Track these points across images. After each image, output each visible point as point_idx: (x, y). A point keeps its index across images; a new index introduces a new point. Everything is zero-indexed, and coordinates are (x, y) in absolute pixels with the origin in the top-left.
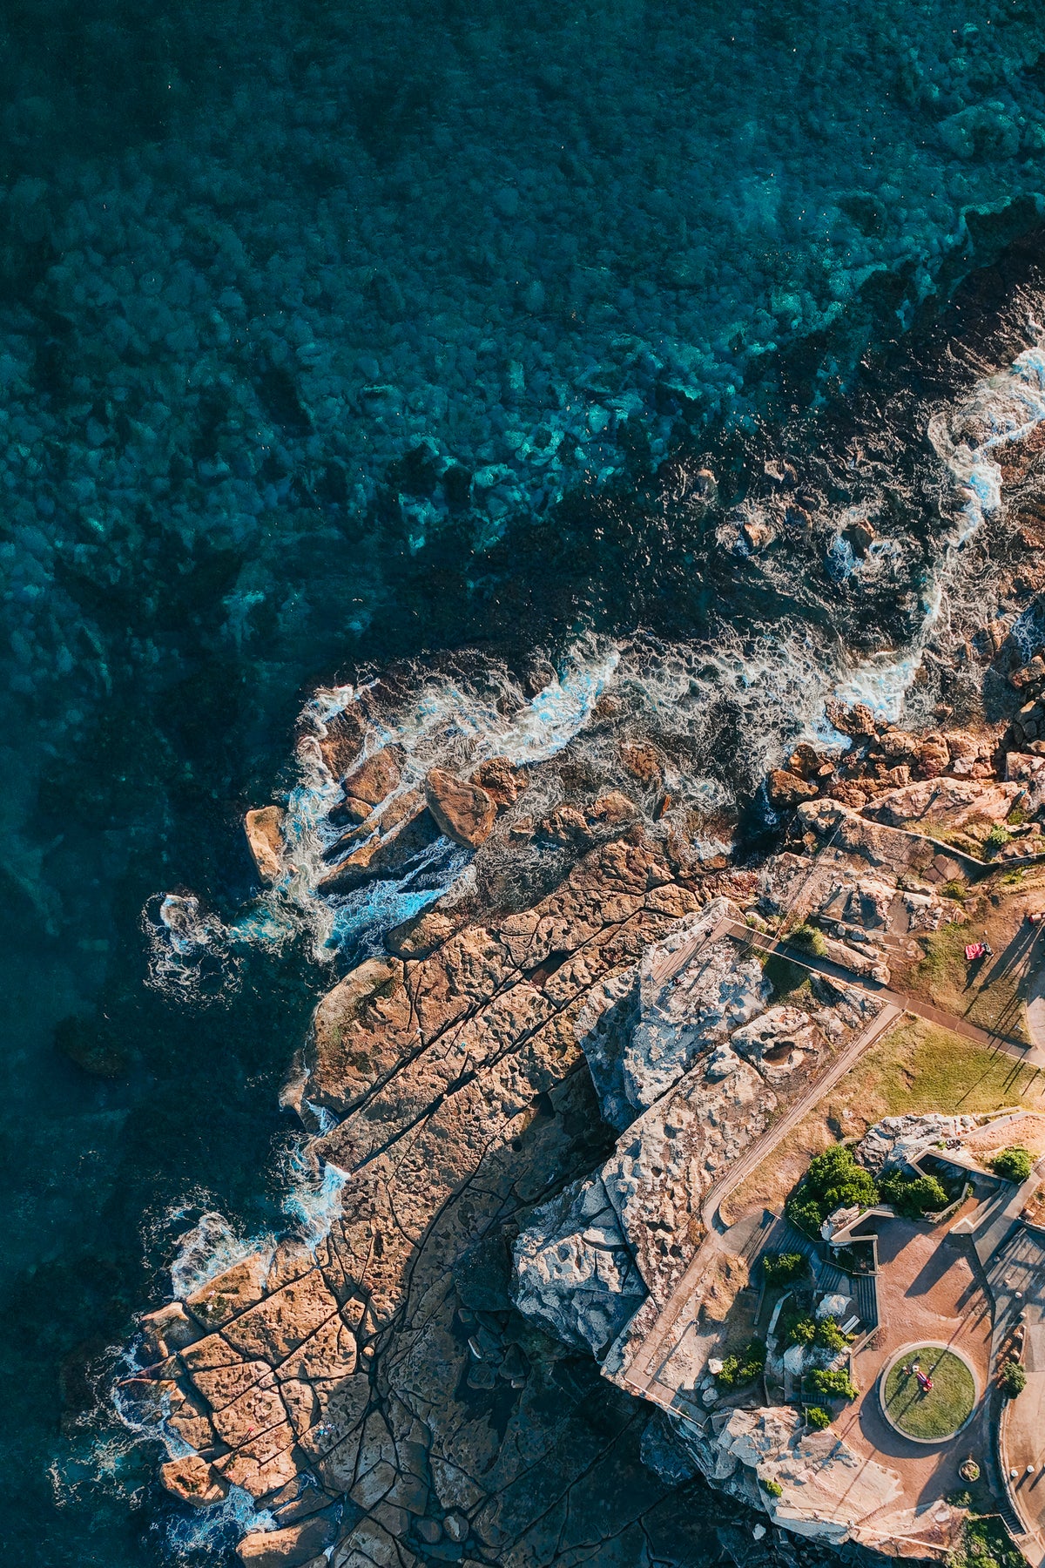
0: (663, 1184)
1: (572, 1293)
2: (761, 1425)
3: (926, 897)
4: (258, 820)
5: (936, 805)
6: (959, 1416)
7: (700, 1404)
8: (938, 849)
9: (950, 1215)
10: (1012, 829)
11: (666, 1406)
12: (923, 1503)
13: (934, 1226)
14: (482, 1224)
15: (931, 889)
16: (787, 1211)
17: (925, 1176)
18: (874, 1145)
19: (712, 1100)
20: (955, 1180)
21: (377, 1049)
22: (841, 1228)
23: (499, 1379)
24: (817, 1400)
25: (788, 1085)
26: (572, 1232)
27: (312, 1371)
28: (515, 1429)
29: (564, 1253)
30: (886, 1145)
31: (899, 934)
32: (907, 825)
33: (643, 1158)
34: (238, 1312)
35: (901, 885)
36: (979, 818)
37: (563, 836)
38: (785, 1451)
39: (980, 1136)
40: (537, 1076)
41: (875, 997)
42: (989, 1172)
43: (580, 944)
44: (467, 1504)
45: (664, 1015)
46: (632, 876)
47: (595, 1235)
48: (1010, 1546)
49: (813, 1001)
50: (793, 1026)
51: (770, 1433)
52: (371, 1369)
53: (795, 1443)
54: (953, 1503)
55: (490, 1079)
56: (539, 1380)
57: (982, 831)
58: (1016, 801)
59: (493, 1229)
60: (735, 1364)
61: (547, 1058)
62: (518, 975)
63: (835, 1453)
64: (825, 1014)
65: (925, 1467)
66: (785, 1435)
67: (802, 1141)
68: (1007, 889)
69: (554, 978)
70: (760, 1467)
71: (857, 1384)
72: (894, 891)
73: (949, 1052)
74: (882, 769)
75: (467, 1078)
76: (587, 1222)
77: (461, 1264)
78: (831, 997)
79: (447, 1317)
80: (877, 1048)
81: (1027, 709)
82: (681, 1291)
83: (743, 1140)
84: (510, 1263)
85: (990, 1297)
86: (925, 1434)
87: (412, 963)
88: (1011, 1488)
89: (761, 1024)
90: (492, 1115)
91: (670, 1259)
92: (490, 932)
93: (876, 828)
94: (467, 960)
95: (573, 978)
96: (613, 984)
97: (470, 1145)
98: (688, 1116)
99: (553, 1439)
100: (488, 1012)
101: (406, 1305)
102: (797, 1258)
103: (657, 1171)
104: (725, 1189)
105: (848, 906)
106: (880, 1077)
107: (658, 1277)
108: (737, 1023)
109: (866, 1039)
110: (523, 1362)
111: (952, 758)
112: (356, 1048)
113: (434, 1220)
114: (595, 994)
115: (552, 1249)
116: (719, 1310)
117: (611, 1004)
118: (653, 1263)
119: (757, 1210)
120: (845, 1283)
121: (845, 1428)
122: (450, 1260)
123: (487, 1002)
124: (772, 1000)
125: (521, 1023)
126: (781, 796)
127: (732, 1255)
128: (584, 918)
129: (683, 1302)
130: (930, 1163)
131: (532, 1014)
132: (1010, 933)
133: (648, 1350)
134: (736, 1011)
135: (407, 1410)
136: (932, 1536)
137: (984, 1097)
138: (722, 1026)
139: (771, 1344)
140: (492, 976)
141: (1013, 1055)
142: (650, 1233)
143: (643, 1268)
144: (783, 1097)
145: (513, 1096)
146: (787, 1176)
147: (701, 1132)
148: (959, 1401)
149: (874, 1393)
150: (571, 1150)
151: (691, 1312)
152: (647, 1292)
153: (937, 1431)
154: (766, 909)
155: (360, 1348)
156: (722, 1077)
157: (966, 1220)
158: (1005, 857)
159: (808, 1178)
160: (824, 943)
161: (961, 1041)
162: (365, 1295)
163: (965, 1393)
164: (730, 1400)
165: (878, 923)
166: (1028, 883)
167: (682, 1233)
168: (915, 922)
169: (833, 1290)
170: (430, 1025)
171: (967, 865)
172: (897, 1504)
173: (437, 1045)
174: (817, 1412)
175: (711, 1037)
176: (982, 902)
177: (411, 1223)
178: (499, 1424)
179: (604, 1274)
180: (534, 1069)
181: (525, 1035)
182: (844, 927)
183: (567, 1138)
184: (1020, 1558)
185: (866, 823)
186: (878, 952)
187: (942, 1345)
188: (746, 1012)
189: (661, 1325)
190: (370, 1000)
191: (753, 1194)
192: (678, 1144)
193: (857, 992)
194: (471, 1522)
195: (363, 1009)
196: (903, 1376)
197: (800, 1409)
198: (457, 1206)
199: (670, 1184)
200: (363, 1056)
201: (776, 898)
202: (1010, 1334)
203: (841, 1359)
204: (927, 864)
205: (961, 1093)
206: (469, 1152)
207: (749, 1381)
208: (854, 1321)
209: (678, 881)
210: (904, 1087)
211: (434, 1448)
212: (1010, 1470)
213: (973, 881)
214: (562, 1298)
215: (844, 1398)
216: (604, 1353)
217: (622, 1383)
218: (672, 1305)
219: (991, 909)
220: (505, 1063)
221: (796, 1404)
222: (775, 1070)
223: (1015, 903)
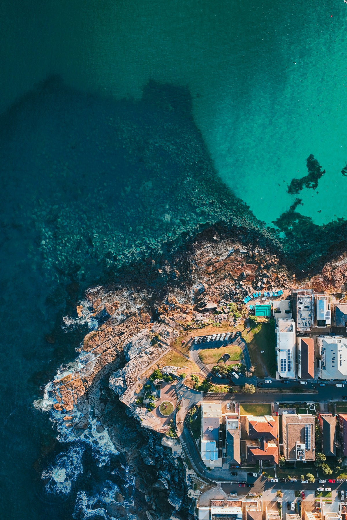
0: (131, 372)
1: (117, 386)
2: (141, 410)
3: (177, 332)
4: (79, 307)
5: (180, 318)
6: (170, 412)
7: (133, 406)
8: (180, 325)
9: (173, 382)
10: (192, 323)
11: (128, 406)
12: (164, 425)
13: (170, 383)
14: (106, 373)
15: (178, 331)
16: (150, 378)
17: (169, 376)
18: (163, 370)
19: (140, 360)
20: (174, 377)
21: (93, 345)
22: (156, 382)
23: (106, 397)
24: (150, 407)
25: (152, 359)
26: (118, 377)
27: (78, 393)
28: (107, 405)
29: (116, 380)
30: (165, 370)
31: (172, 338)
32: (176, 321)
33: (129, 368)
34: (67, 382)
35: (173, 330)
36: (187, 321)
37: (125, 315)
38: (144, 414)
39: (179, 370)
40: (117, 351)
41: (167, 347)
42: (179, 376)
43: (126, 332)
44: (99, 416)
45: (135, 346)
46: (135, 322)
47: (121, 378)
48: (175, 433)
49: (158, 347)
50: (154, 350)
51: (142, 412)
52: (87, 393)
53: (145, 414)
54: (168, 425)
55: (110, 351)
56: (112, 398)
57: (187, 323)
58: (193, 319)
59: (108, 374)
60: (139, 400)
61: (119, 349)
62: (116, 335)
63: (152, 416)
64: (159, 349)
65: (165, 420)
66: (144, 412)
67: (153, 368)
68: (189, 332)
69: (121, 336)
70: (140, 416)
71: (156, 406)
72: (172, 331)
73: (177, 357)
74: (176, 309)
75: (106, 350)
76: (120, 376)
77: (102, 379)
78: (160, 346)
79: (99, 387)
80: (166, 355)
81: (199, 303)
82: (132, 388)
83: (144, 366)
84: (109, 381)
85: (177, 395)
86: (165, 415)
87: (100, 332)
88: (177, 424)
89: (149, 349)
90: (109, 357)
91: (131, 383)
92: (112, 328)
93: (171, 321)
94: (108, 332)
95: (124, 337)
96: (129, 339)
97: (106, 361)
98: (136, 362)
99: (113, 408)
100: (111, 341)
101: (93, 384)
102: (149, 386)
103: (131, 370)
104: (141, 374)
105: (165, 333)
106: (166, 359)
107: (129, 386)
108: (146, 349)
109: (165, 353)
110: (110, 395)
111: (187, 309)
112: (90, 344)
113: (99, 372)
114: (126, 341)
115: (114, 380)
116: (137, 392)
117: (128, 343)
118: (129, 384)
119: (145, 378)
120: (156, 390)
121: (153, 412)
122: (100, 378)
123: (111, 339)
124: (152, 346)
125: (115, 343)
126: (159, 312)
127: (141, 384)
128: (127, 328)
129: (132, 390)
130: (170, 374)
131: (117, 342)
132: (189, 340)
133: (126, 397)
134: (146, 347)
135: (92, 400)
136: (164, 430)
137: (181, 364)
138: (144, 349)
139: (145, 398)
140: (112, 335)
141: (187, 358)
142: (129, 379)
143: (127, 384)
144: (151, 361)
145: (113, 354)
146: (151, 373)
147: (138, 365)
148: (171, 410)
149: (158, 407)
150: (121, 363)
151: (133, 392)
152: (127, 388)
153: (167, 414)
154: (152, 331)
155: (85, 390)
156: (142, 357)
157: (175, 383)
158: (190, 327)
159: (153, 374)
160: (160, 338)
161: (179, 355)
162: (87, 382)
163: (172, 409)
164: (138, 406)
165: (169, 336)
166: (193, 332)
167: (133, 380)
168: (175, 336)
169: (154, 391)
170: (101, 342)
171: (184, 328)
172: (160, 424)
173: (102, 345)
174: (149, 409)
175: (142, 350)
176: (185, 334)
177: (95, 372)
178: (105, 404)
179: (121, 384)
180: (117, 350)
181: (116, 345)
182: (164, 336)
183: (121, 361)
184: (177, 435)
185: (169, 320)
186: (168, 340)
187: (169, 401)
188: (147, 347)
189: (129, 393)
190: (93, 337)
191: (145, 375)
192: (135, 366)
193: (164, 346)
194: (99, 419)
195: (91, 338)
196: (163, 405)
197: (147, 409)
198: (103, 370)
199: (132, 372)
200: (91, 345)
201: (154, 330)
202: (180, 401)
203: (154, 402)
204: (178, 327)
205: (178, 363)
206: (105, 362)
207: (140, 403)
208: (157, 396)
209: (142, 323)
210: (170, 361)
211: (95, 407)
212: (177, 422)
213: (185, 331)
214: (115, 387)
215: (153, 407)
216: (120, 396)
217: (122, 401)
218: (131, 390)
219: (187, 335)
220: (112, 349)
221: (147, 408)
222: (150, 357)
223: (190, 335)
